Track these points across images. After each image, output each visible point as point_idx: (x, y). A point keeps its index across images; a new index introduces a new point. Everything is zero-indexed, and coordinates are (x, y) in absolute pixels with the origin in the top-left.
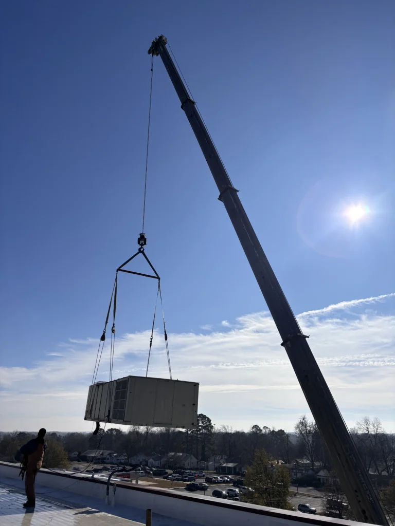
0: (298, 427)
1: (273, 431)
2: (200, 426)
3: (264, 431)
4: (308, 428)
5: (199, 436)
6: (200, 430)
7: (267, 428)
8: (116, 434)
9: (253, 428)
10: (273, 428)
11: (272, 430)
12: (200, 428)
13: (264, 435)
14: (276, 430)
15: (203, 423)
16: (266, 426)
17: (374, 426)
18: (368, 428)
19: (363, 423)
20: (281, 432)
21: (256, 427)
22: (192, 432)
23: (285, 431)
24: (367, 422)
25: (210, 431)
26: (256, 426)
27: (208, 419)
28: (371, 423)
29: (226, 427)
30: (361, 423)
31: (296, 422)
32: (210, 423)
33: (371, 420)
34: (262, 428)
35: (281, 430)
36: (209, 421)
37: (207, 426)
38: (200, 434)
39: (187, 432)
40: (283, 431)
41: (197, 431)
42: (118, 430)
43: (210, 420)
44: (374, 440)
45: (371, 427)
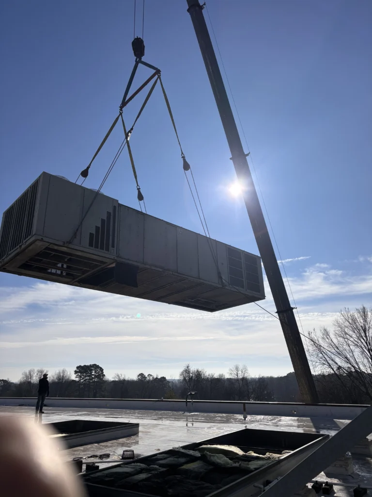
0: (182, 374)
1: (157, 378)
2: (93, 375)
3: (148, 378)
4: (191, 375)
5: (91, 384)
6: (93, 378)
7: (151, 375)
8: (4, 385)
9: (138, 376)
10: (157, 375)
11: (155, 377)
12: (93, 376)
13: (149, 381)
14: (159, 377)
15: (95, 372)
17: (242, 372)
18: (237, 374)
19: (234, 369)
20: (164, 378)
21: (141, 375)
22: (85, 380)
23: (167, 378)
24: (237, 369)
25: (102, 379)
26: (141, 374)
27: (101, 368)
28: (240, 369)
29: (120, 376)
31: (182, 369)
32: (103, 373)
33: (241, 368)
34: (146, 376)
35: (163, 377)
36: (102, 370)
37: (99, 375)
39: (80, 380)
40: (165, 378)
41: (90, 379)
42: (6, 380)
43: (103, 370)
44: (241, 382)
45: (240, 372)
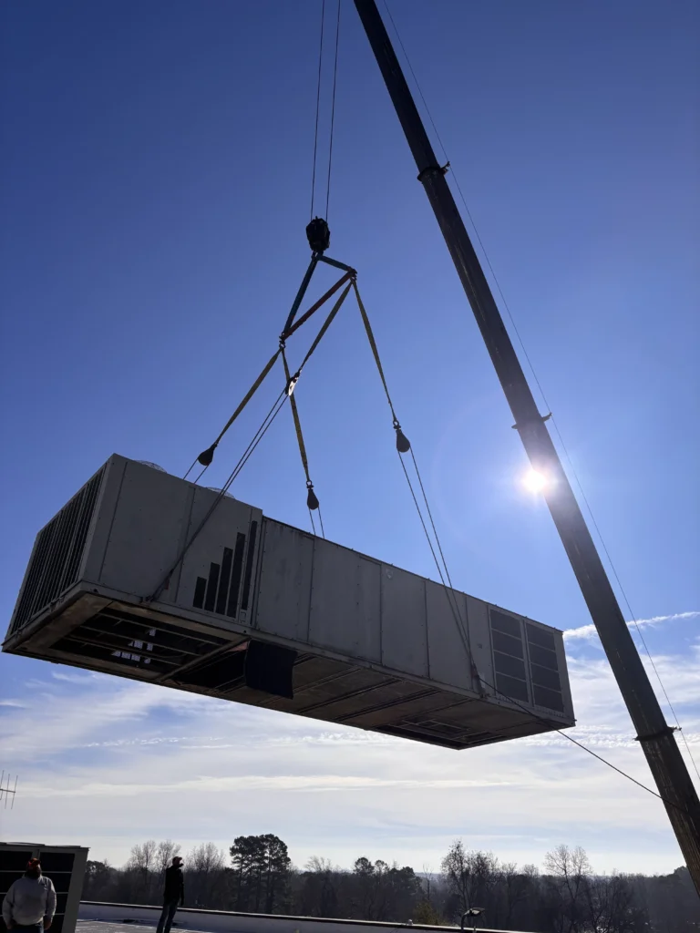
0: (446, 863)
1: (394, 870)
2: (267, 858)
3: (376, 869)
4: (466, 865)
5: (262, 878)
6: (266, 865)
7: (383, 863)
8: (97, 873)
9: (357, 863)
10: (395, 863)
11: (391, 867)
12: (267, 861)
13: (378, 876)
14: (399, 868)
15: (271, 853)
16: (382, 860)
17: (575, 862)
18: (565, 867)
19: (557, 855)
20: (408, 871)
21: (363, 861)
22: (250, 870)
23: (415, 871)
24: (563, 855)
25: (283, 868)
26: (363, 859)
27: (282, 844)
28: (571, 856)
29: (320, 862)
30: (555, 857)
31: (446, 852)
32: (285, 854)
33: (571, 852)
34: (373, 864)
35: (408, 868)
36: (284, 847)
37: (279, 859)
38: (264, 875)
39: (241, 870)
40: (412, 870)
41: (261, 868)
42: (101, 864)
43: (286, 847)
44: (574, 886)
45: (570, 863)
